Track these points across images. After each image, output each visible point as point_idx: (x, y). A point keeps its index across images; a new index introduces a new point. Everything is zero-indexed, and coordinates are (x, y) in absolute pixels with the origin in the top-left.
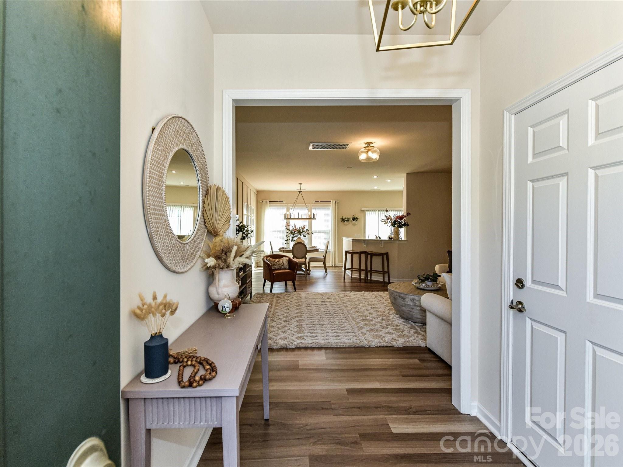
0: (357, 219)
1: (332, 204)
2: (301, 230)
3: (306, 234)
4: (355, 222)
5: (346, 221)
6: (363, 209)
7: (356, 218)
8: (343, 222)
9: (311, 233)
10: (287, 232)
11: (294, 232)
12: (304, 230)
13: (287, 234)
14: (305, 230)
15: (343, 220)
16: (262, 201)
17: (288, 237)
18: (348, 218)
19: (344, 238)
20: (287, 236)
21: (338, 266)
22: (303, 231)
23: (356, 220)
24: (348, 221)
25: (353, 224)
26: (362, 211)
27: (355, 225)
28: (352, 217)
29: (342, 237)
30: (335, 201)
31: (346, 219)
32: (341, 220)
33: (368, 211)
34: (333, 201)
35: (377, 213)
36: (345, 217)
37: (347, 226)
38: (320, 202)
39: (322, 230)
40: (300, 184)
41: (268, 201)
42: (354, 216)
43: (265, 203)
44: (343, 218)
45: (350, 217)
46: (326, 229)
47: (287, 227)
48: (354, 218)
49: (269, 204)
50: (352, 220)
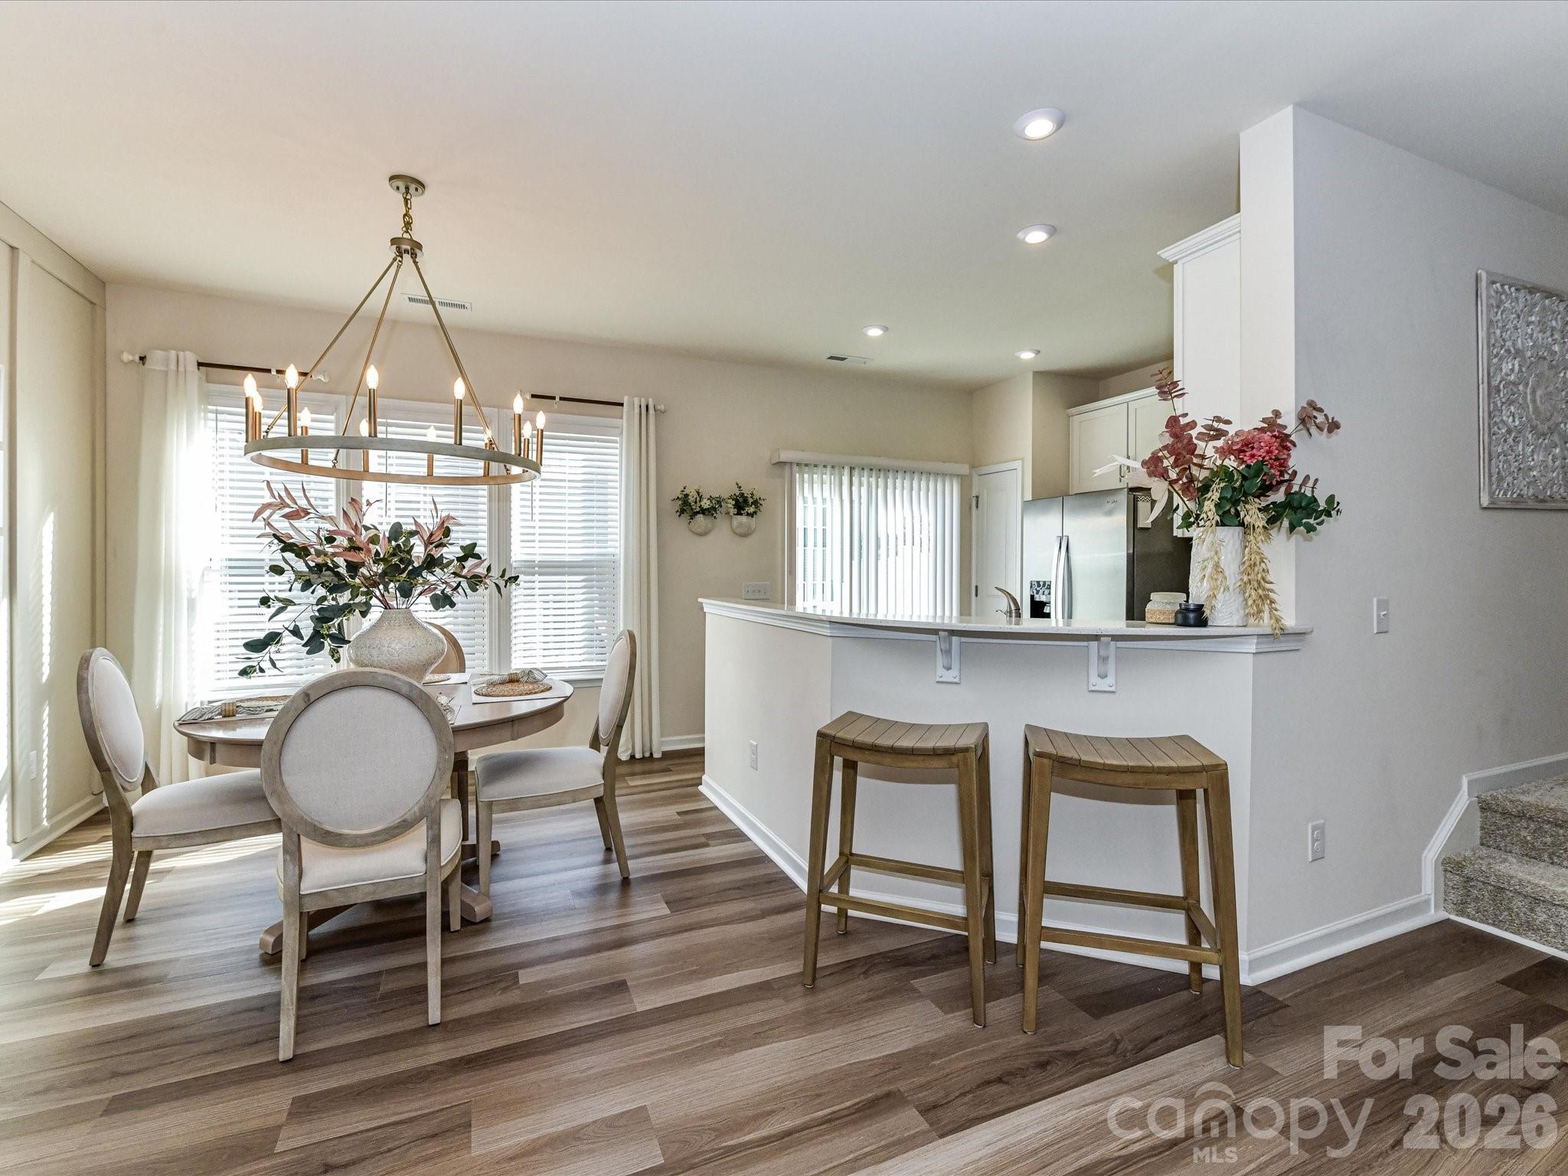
0: (756, 503)
1: (627, 419)
4: (744, 519)
5: (703, 511)
6: (785, 456)
7: (751, 500)
8: (686, 517)
9: (495, 573)
10: (277, 570)
11: (353, 568)
12: (442, 551)
13: (279, 587)
14: (451, 552)
15: (688, 507)
16: (142, 359)
17: (280, 611)
18: (710, 499)
19: (712, 608)
20: (276, 605)
21: (667, 755)
22: (431, 563)
23: (752, 510)
24: (710, 512)
25: (738, 531)
26: (781, 464)
27: (745, 535)
28: (735, 494)
29: (700, 600)
30: (643, 399)
31: (702, 503)
32: (678, 508)
33: (806, 465)
34: (636, 400)
35: (846, 479)
36: (698, 493)
37: (710, 537)
38: (557, 399)
39: (567, 559)
40: (409, 185)
41: (190, 359)
42: (740, 487)
43: (166, 373)
44: (687, 496)
45: (725, 495)
46: (597, 555)
47: (283, 529)
48: (741, 500)
49: (200, 378)
50: (733, 511)
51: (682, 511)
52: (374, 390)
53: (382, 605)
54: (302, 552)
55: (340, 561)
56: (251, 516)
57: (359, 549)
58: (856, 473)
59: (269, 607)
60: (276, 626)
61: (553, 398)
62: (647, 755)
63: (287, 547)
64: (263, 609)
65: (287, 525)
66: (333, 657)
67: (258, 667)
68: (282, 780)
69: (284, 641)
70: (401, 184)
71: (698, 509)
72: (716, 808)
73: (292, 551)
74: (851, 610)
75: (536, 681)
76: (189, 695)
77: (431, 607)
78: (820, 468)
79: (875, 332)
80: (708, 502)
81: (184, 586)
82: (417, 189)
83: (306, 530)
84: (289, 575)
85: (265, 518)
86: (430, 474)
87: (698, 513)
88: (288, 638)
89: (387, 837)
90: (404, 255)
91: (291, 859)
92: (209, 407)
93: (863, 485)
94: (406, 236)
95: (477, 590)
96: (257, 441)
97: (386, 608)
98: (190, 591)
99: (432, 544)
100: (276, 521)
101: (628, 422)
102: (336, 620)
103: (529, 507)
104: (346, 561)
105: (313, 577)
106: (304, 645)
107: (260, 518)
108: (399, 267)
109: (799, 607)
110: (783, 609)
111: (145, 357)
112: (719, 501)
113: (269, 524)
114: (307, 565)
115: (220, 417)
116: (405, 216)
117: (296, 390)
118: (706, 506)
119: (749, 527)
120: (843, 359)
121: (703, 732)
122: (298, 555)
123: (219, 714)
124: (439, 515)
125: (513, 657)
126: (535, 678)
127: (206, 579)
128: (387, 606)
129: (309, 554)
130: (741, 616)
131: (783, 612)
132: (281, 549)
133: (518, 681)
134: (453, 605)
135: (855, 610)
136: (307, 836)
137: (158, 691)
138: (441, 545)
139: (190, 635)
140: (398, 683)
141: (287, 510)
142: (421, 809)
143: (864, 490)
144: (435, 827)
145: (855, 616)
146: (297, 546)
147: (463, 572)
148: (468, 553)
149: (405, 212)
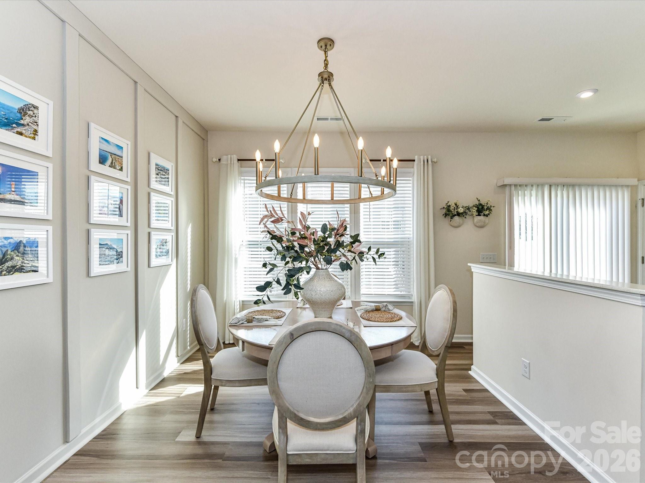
0: (489, 209)
1: (417, 168)
2: (331, 240)
3: (350, 255)
4: (482, 218)
5: (458, 214)
6: (506, 181)
7: (486, 207)
8: (449, 218)
10: (269, 249)
11: (302, 247)
12: (343, 239)
13: (269, 257)
14: (347, 239)
15: (449, 212)
16: (219, 160)
17: (271, 270)
18: (463, 207)
19: (476, 268)
20: (269, 267)
22: (339, 245)
23: (487, 212)
24: (462, 215)
25: (477, 225)
26: (504, 186)
27: (482, 227)
28: (476, 204)
29: (469, 264)
30: (425, 157)
31: (459, 210)
32: (444, 213)
33: (520, 186)
34: (422, 158)
36: (456, 204)
37: (461, 228)
38: (382, 161)
39: (386, 240)
40: (327, 43)
41: (235, 158)
42: (479, 200)
43: (227, 164)
44: (450, 206)
45: (471, 205)
46: (401, 238)
47: (271, 228)
48: (480, 207)
49: (239, 166)
50: (475, 213)
51: (446, 215)
52: (317, 148)
53: (315, 267)
54: (279, 239)
55: (296, 244)
56: (258, 223)
57: (306, 238)
58: (553, 189)
59: (266, 268)
60: (269, 278)
61: (380, 160)
63: (274, 237)
64: (264, 269)
65: (274, 226)
66: (296, 297)
67: (262, 300)
68: (278, 384)
69: (273, 286)
70: (323, 44)
71: (456, 213)
72: (486, 391)
73: (275, 239)
74: (551, 271)
76: (235, 298)
77: (340, 270)
78: (529, 188)
79: (586, 95)
80: (462, 209)
81: (234, 252)
82: (330, 45)
83: (282, 229)
84: (275, 251)
85: (264, 223)
86: (332, 199)
87: (455, 215)
88: (275, 285)
89: (334, 426)
90: (325, 82)
91: (282, 431)
92: (242, 178)
93: (560, 195)
94: (325, 71)
95: (363, 260)
96: (260, 185)
97: (317, 269)
98: (236, 255)
99: (338, 235)
100: (269, 224)
102: (296, 276)
103: (368, 215)
104: (298, 244)
105: (286, 253)
106: (283, 290)
107: (262, 223)
108: (322, 89)
109: (516, 269)
110: (505, 269)
111: (220, 159)
112: (468, 209)
113: (266, 226)
114: (282, 246)
115: (246, 181)
116: (325, 60)
117: (279, 154)
118: (462, 211)
119: (484, 222)
120: (549, 120)
122: (278, 242)
123: (246, 321)
124: (340, 220)
125: (361, 288)
126: (388, 309)
127: (241, 249)
128: (318, 268)
129: (282, 240)
130: (487, 273)
131: (506, 270)
132: (271, 238)
133: (380, 310)
134: (351, 269)
135: (554, 271)
136: (291, 419)
137: (225, 295)
138: (342, 235)
139: (236, 273)
140: (344, 330)
141: (273, 219)
142: (355, 411)
144: (363, 424)
145: (553, 275)
146: (277, 236)
147: (352, 250)
148: (356, 239)
149: (325, 59)
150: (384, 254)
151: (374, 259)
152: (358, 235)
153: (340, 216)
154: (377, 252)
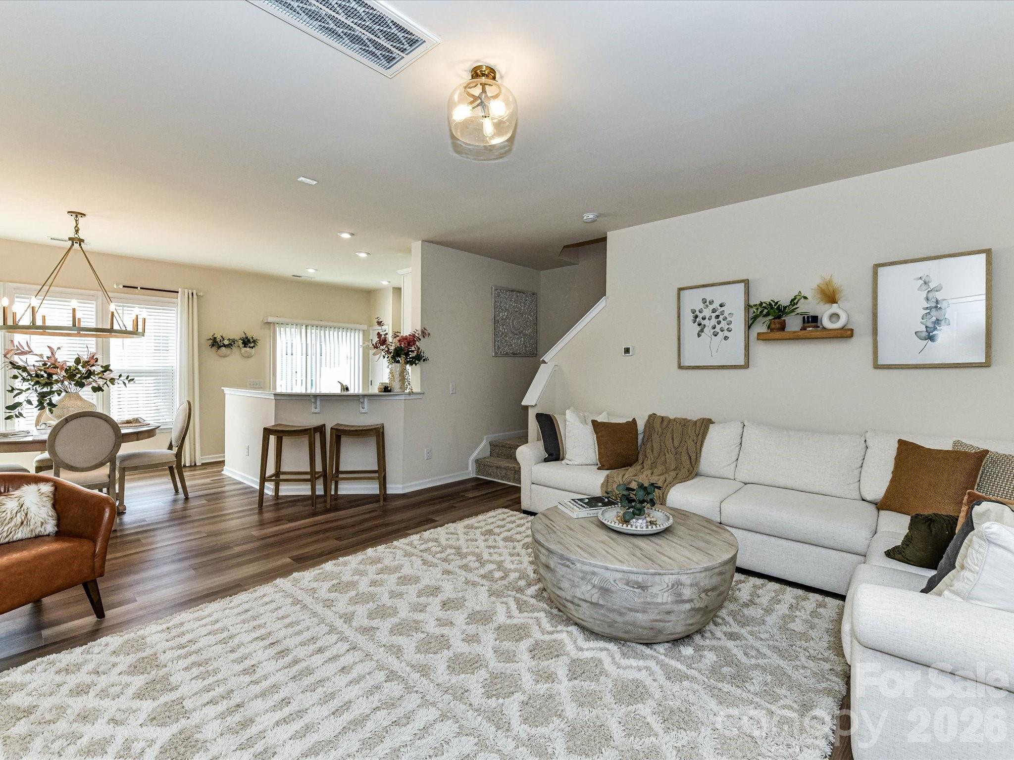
0: (254, 342)
2: (84, 369)
3: (101, 381)
4: (248, 349)
5: (225, 346)
6: (270, 319)
7: (251, 340)
8: (215, 348)
10: (15, 377)
12: (94, 368)
14: (97, 369)
15: (216, 344)
18: (229, 340)
19: (227, 391)
21: (203, 464)
22: (90, 374)
23: (252, 345)
24: (229, 346)
25: (244, 355)
26: (268, 323)
27: (249, 357)
28: (243, 338)
29: (222, 388)
30: (190, 290)
31: (224, 342)
32: (210, 344)
33: (282, 324)
34: (186, 291)
35: (303, 330)
36: (222, 337)
37: (230, 358)
38: (139, 288)
40: (78, 215)
42: (245, 334)
44: (215, 338)
45: (237, 338)
48: (246, 340)
50: (242, 345)
51: (213, 345)
53: (64, 391)
54: (25, 369)
55: (43, 373)
57: (57, 368)
58: (309, 328)
60: (18, 400)
61: (137, 288)
62: (193, 464)
63: (17, 367)
64: (9, 393)
66: (50, 412)
67: (14, 416)
69: (24, 406)
70: (74, 215)
71: (222, 345)
72: (230, 477)
73: (21, 369)
75: (140, 422)
77: (92, 391)
78: (290, 326)
79: (311, 271)
80: (228, 342)
82: (81, 217)
84: (21, 379)
87: (222, 346)
90: (75, 245)
93: (313, 333)
94: (76, 236)
95: (114, 384)
97: (66, 392)
99: (90, 365)
101: (181, 300)
102: (48, 397)
103: (120, 342)
104: (46, 372)
106: (36, 408)
110: (264, 390)
112: (234, 341)
114: (28, 374)
116: (76, 228)
118: (226, 343)
119: (251, 353)
120: (300, 277)
121: (224, 453)
122: (23, 371)
124: (91, 353)
130: (242, 394)
132: (14, 368)
134: (103, 391)
138: (93, 365)
141: (18, 352)
143: (314, 335)
146: (22, 367)
147: (103, 377)
148: (107, 369)
149: (75, 225)
150: (133, 379)
151: (125, 384)
152: (109, 366)
153: (90, 350)
154: (127, 378)
